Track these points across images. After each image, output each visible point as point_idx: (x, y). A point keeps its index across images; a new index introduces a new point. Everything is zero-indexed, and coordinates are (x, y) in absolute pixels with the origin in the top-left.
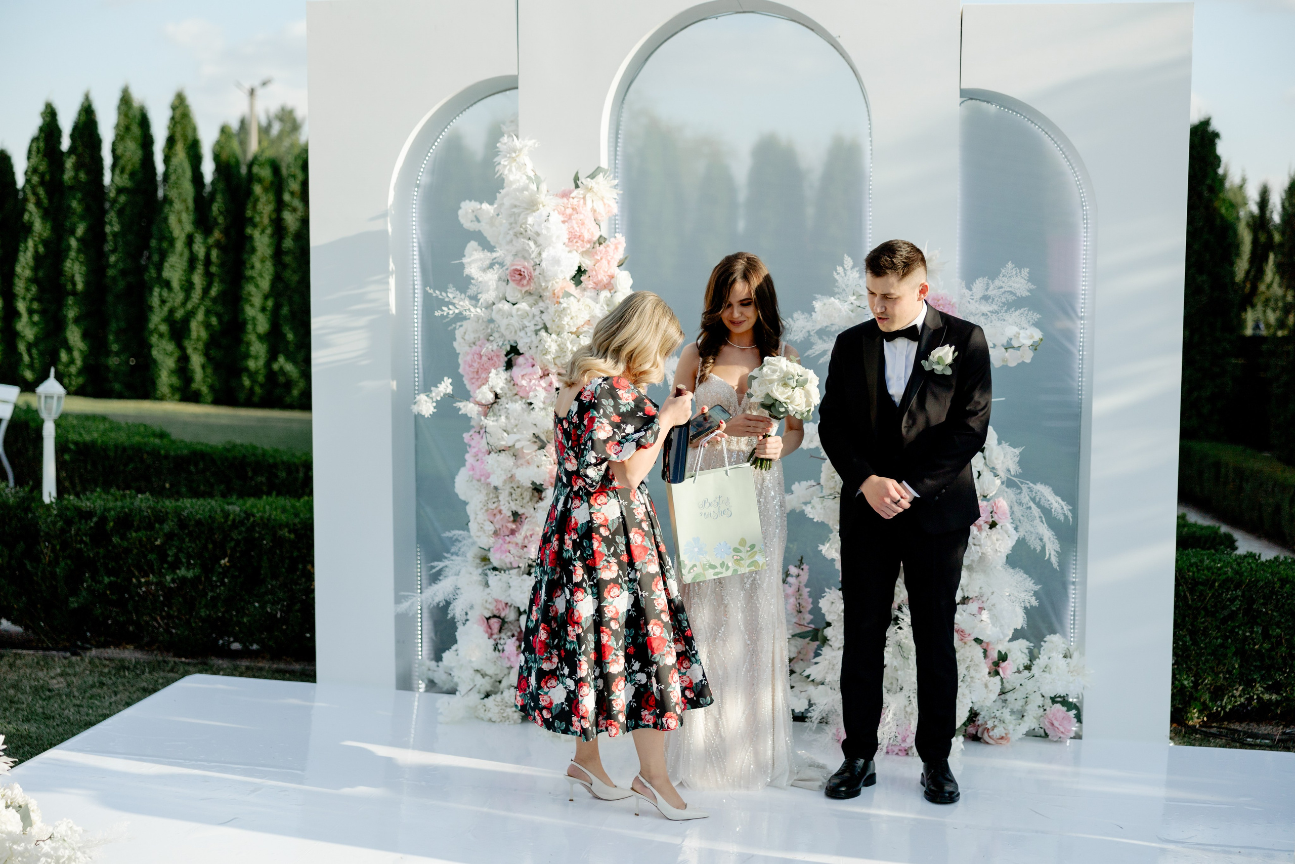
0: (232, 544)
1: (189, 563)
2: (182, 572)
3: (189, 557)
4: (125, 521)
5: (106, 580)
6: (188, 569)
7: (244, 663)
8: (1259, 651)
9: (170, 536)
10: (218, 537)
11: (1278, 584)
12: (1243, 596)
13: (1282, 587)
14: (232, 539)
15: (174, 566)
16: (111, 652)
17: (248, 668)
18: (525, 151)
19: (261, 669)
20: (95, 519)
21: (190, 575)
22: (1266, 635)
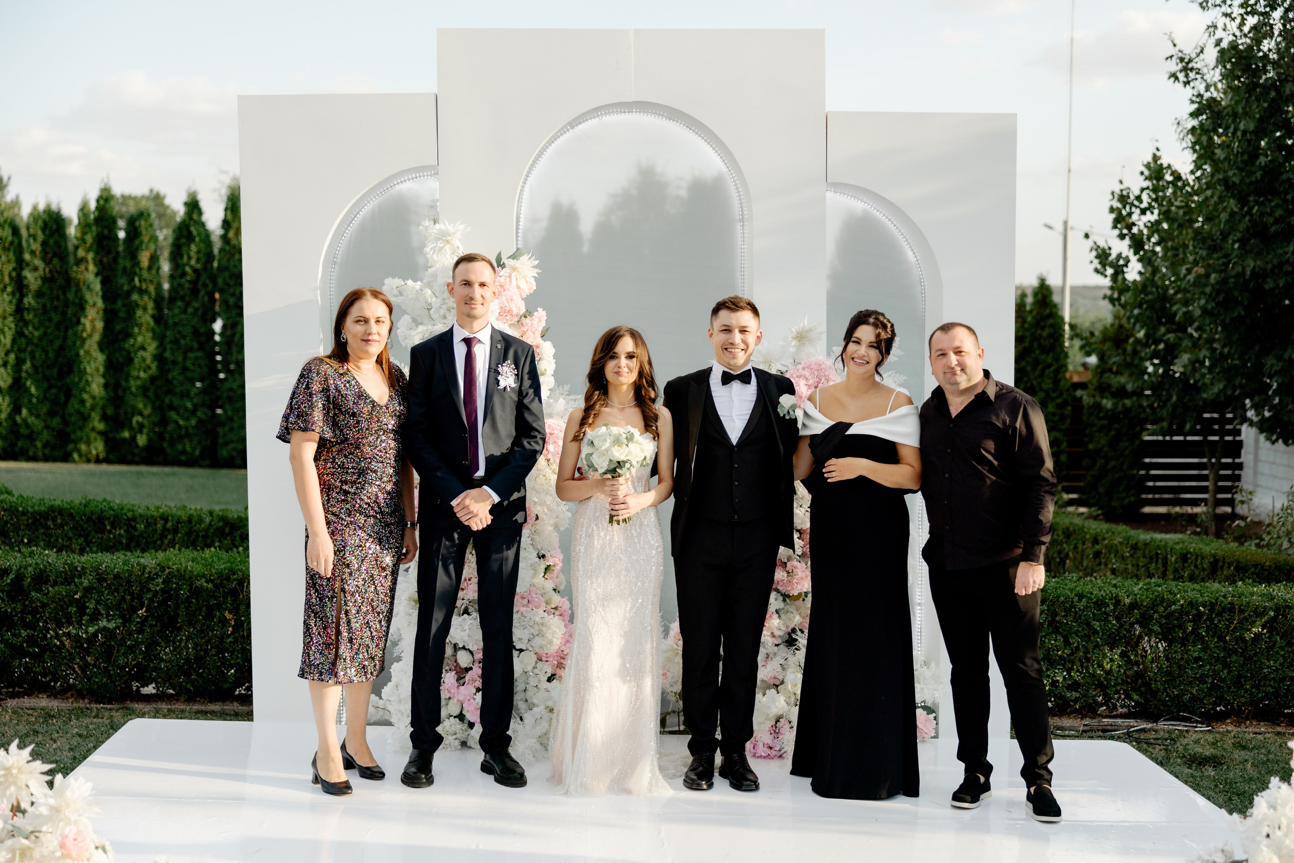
0: (149, 595)
1: (108, 615)
2: (103, 623)
3: (108, 608)
4: (41, 578)
5: (24, 633)
6: (109, 621)
7: (164, 706)
8: (1060, 656)
9: (88, 590)
10: (135, 588)
11: (1076, 598)
12: (1048, 610)
13: (1080, 600)
14: (149, 590)
15: (95, 617)
16: (27, 702)
17: (169, 710)
18: (459, 234)
19: (182, 711)
20: (12, 576)
21: (111, 625)
22: (1067, 643)
